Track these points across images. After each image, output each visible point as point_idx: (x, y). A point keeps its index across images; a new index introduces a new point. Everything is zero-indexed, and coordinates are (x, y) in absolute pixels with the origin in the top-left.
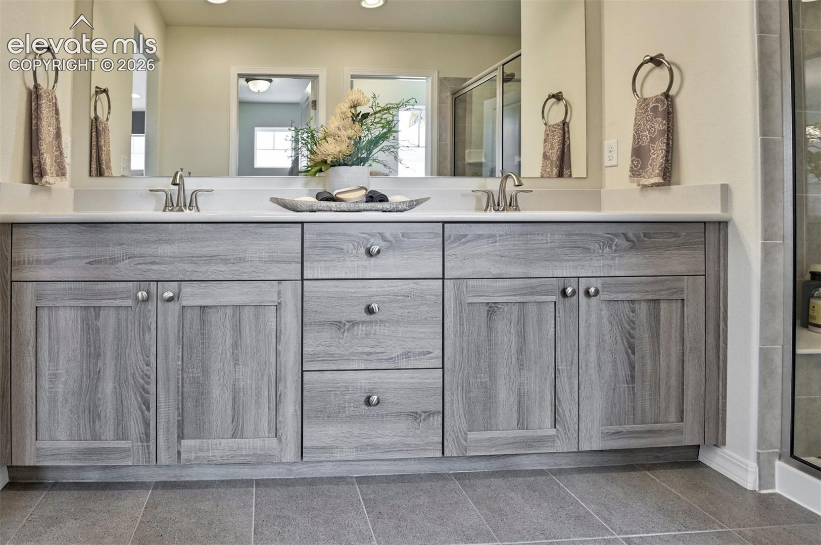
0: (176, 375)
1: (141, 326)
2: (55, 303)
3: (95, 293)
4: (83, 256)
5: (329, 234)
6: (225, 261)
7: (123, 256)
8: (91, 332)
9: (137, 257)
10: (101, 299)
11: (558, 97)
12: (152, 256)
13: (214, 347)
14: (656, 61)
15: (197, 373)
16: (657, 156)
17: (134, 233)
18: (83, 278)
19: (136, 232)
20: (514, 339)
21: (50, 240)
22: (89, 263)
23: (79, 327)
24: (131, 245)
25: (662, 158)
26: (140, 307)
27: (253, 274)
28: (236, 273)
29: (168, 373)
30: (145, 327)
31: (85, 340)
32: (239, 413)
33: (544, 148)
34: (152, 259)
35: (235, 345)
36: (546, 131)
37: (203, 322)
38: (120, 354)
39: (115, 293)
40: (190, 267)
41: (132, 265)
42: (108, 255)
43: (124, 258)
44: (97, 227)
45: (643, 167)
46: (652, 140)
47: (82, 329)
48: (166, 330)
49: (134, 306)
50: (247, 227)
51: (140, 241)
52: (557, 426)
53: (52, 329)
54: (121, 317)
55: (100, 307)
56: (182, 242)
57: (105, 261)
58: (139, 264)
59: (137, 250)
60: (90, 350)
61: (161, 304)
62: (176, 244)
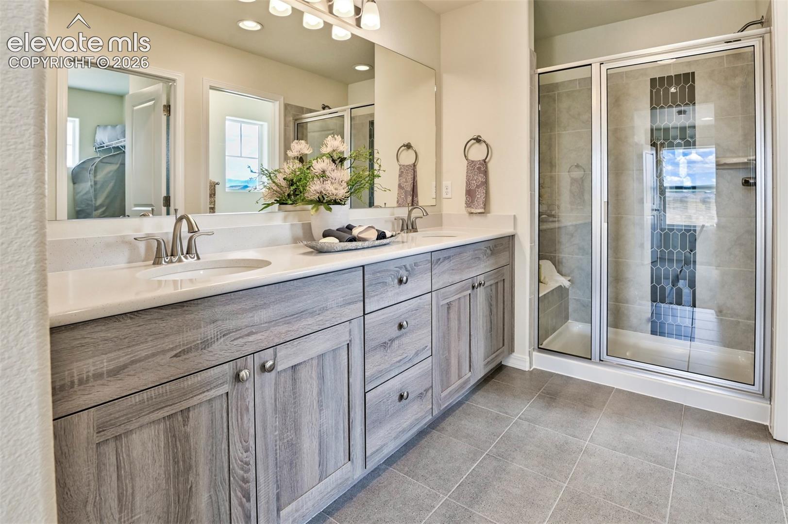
0: (274, 446)
1: (239, 410)
2: (128, 427)
3: (184, 393)
4: (167, 348)
5: (379, 272)
6: (312, 314)
7: (217, 335)
8: (178, 445)
9: (233, 332)
10: (192, 397)
11: (408, 146)
12: (249, 326)
13: (304, 402)
14: (478, 140)
15: (291, 435)
16: (481, 197)
17: (229, 304)
18: (167, 378)
19: (231, 302)
20: (456, 322)
21: (116, 339)
22: (176, 356)
23: (162, 445)
24: (226, 320)
25: (484, 198)
26: (237, 389)
27: (334, 320)
28: (321, 323)
29: (266, 449)
30: (243, 410)
31: (171, 458)
32: (324, 455)
33: (399, 180)
34: (248, 330)
35: (320, 393)
36: (400, 169)
37: (294, 380)
38: (214, 455)
39: (209, 383)
40: (283, 328)
41: (228, 343)
42: (199, 339)
43: (219, 337)
44: (184, 306)
45: (472, 202)
46: (478, 187)
47: (167, 444)
48: (264, 403)
49: (231, 390)
50: (328, 276)
51: (235, 312)
52: (471, 370)
53: (122, 464)
54: (215, 409)
55: (189, 408)
56: (277, 303)
57: (196, 347)
58: (235, 339)
59: (231, 324)
60: (178, 467)
61: (258, 378)
62: (272, 307)
